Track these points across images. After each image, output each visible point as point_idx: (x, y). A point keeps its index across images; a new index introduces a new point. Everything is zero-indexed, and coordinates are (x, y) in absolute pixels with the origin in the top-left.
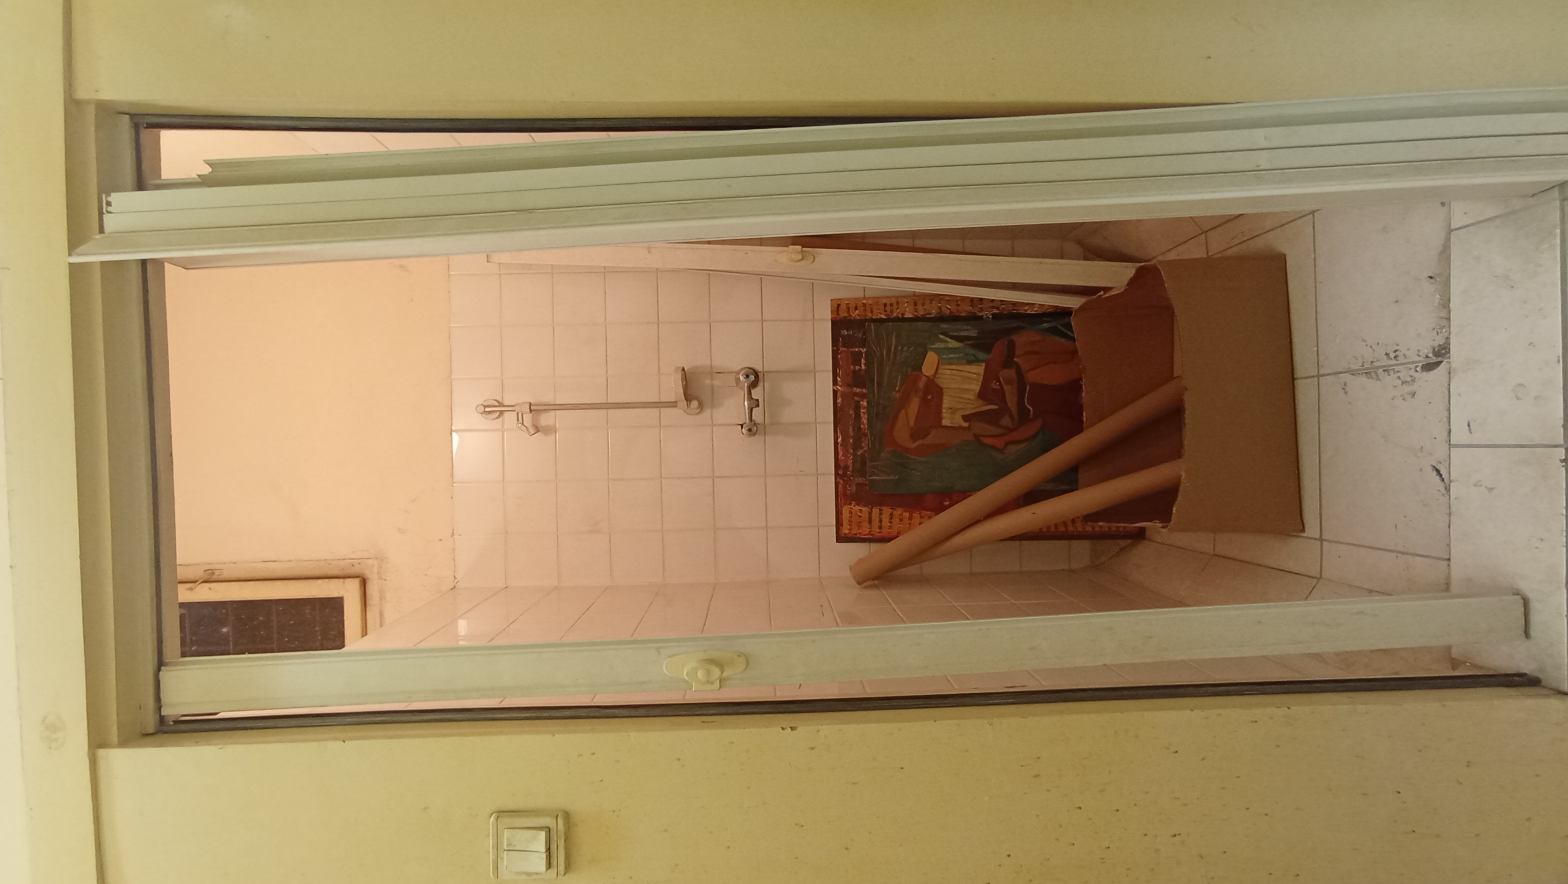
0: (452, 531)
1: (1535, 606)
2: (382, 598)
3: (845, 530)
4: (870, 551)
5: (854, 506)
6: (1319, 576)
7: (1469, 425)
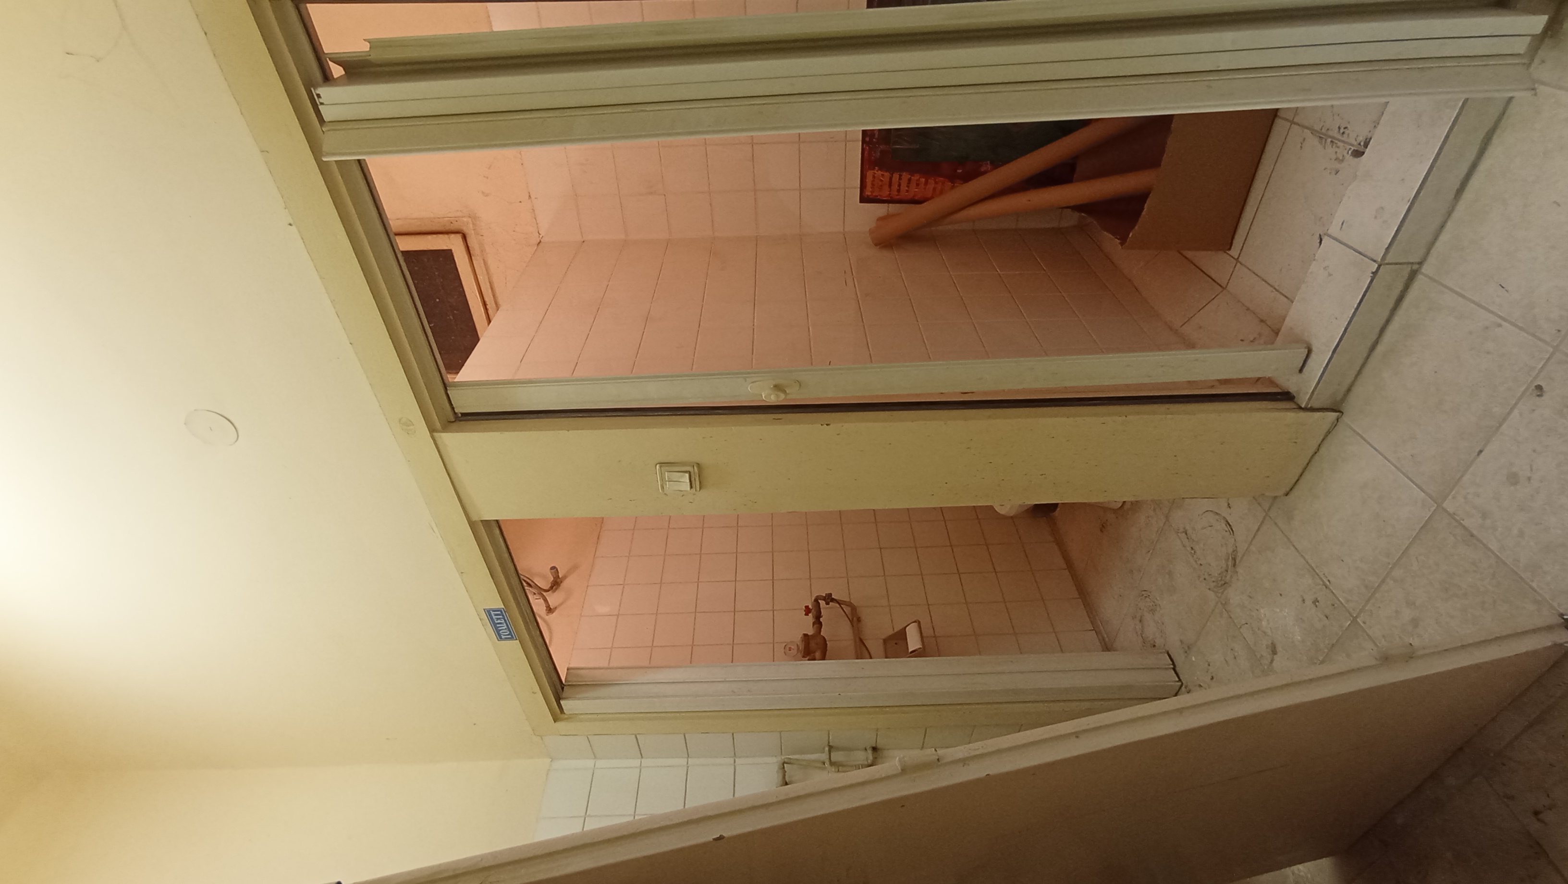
0: (528, 195)
1: (1313, 356)
2: (482, 251)
3: (868, 193)
4: (888, 210)
5: (877, 171)
6: (1225, 286)
7: (1342, 224)
